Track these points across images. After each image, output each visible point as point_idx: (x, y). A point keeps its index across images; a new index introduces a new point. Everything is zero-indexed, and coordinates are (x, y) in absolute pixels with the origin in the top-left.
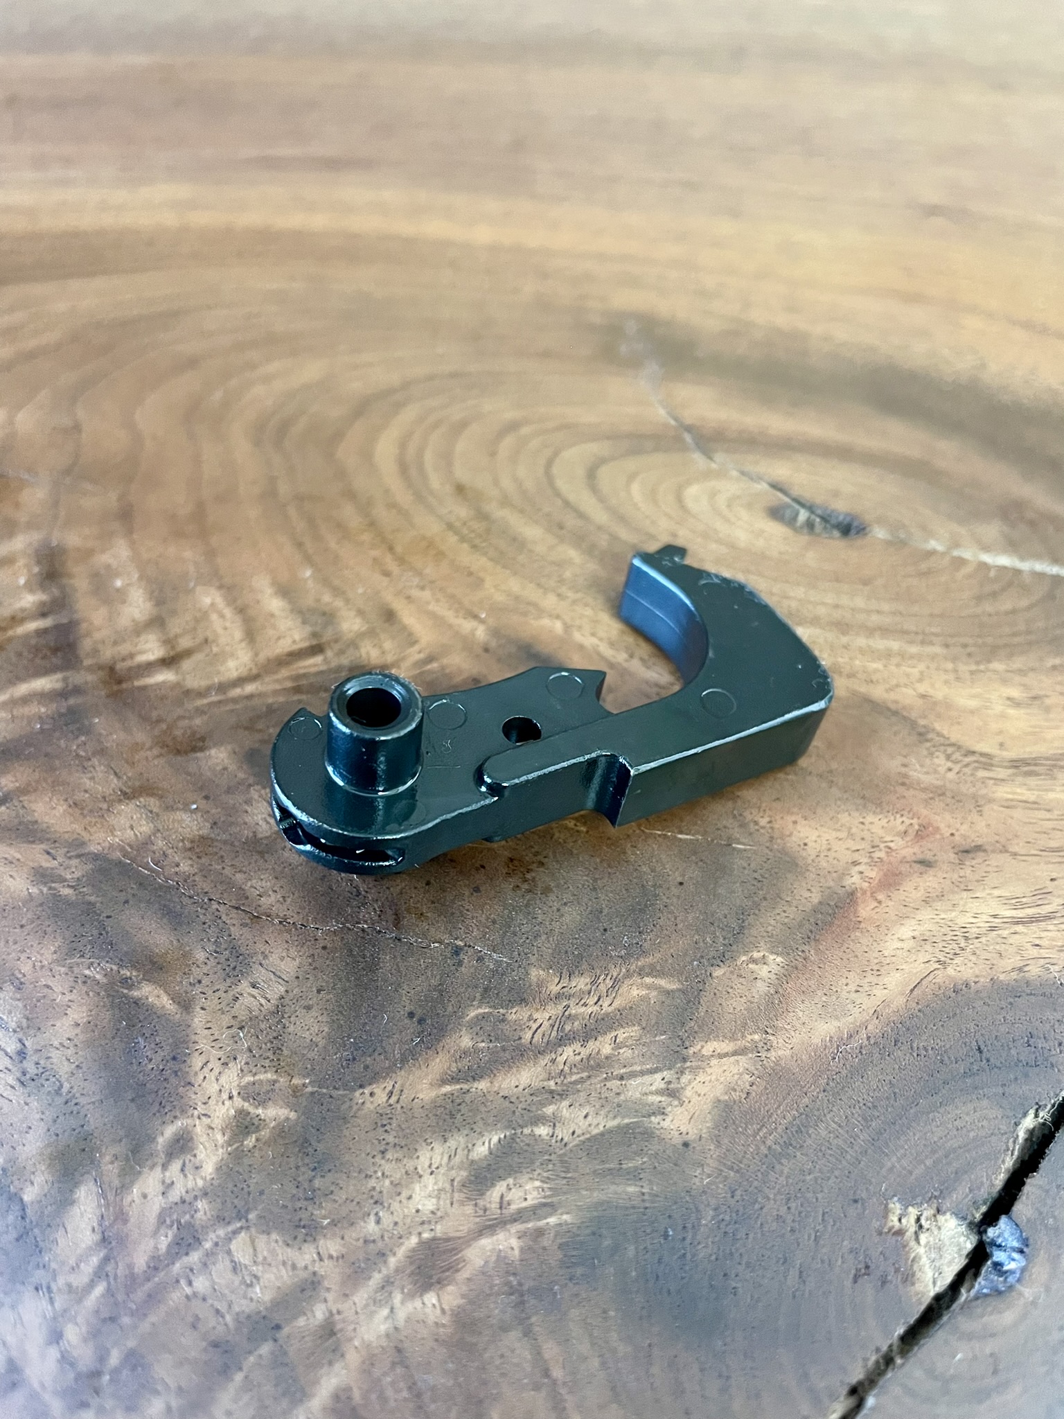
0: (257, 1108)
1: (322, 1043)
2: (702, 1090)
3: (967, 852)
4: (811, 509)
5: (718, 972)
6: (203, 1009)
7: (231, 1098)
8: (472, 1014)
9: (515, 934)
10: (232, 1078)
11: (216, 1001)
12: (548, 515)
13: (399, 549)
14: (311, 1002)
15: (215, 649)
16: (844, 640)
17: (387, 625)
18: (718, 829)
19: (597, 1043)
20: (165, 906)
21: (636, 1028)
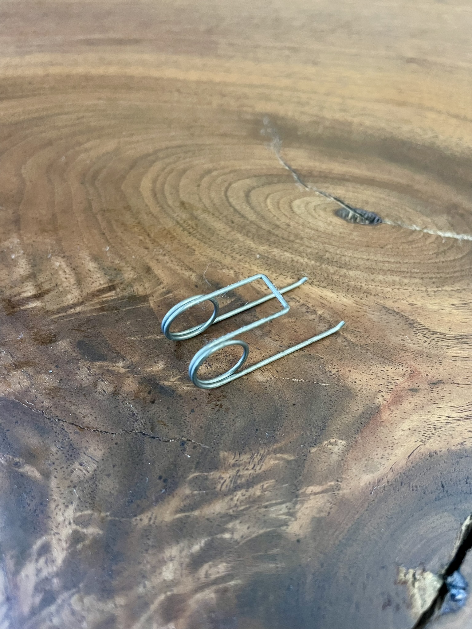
0: (83, 528)
1: (116, 494)
2: (307, 512)
3: (434, 384)
4: (355, 210)
5: (313, 450)
6: (55, 477)
7: (70, 524)
8: (191, 476)
9: (212, 433)
10: (70, 513)
11: (62, 473)
12: (226, 216)
13: (152, 235)
14: (110, 472)
15: (61, 289)
16: (372, 277)
17: (146, 275)
18: (312, 376)
19: (253, 489)
20: (37, 424)
21: (273, 481)
